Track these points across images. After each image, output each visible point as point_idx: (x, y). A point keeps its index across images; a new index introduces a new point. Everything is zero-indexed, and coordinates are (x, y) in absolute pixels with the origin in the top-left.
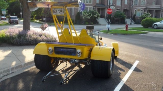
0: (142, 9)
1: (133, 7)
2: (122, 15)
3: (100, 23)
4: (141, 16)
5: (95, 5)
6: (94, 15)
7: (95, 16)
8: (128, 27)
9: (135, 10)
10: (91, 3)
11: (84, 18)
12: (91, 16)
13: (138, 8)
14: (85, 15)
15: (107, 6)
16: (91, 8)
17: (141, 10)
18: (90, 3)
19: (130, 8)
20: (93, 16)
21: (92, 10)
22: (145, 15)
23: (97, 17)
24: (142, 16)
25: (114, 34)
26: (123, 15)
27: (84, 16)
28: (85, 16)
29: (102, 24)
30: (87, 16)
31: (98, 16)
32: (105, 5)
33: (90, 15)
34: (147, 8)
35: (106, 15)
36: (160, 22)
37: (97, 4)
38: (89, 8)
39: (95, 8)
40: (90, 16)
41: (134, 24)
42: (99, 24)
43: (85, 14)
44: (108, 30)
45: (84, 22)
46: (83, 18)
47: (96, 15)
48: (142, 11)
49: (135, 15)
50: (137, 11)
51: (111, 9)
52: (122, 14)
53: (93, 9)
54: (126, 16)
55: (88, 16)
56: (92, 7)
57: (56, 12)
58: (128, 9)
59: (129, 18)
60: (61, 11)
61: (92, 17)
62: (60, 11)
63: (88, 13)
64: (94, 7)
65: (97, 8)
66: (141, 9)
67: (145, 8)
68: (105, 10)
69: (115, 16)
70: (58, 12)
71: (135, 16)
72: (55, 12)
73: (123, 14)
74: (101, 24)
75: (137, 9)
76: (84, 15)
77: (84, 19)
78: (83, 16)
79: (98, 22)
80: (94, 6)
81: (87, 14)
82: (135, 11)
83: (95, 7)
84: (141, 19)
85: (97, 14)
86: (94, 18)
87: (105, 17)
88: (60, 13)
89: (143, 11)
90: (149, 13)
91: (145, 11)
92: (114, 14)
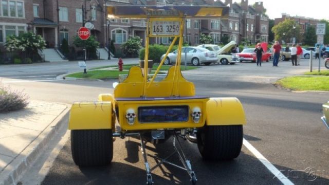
0: (125, 28)
1: (110, 25)
2: (90, 42)
3: (46, 59)
4: (123, 43)
5: (32, 22)
6: (34, 43)
7: (36, 44)
8: (122, 63)
9: (112, 31)
10: (15, 16)
11: (11, 49)
12: (28, 44)
13: (118, 27)
14: (12, 44)
15: (57, 23)
16: (23, 27)
17: (122, 32)
18: (12, 15)
19: (102, 27)
20: (32, 44)
21: (25, 30)
22: (133, 42)
23: (40, 48)
24: (126, 42)
25: (104, 79)
26: (93, 42)
27: (10, 46)
28: (13, 46)
29: (51, 61)
30: (17, 46)
31: (42, 45)
32: (53, 22)
33: (25, 42)
34: (132, 27)
35: (56, 42)
36: (174, 53)
37: (36, 19)
38: (19, 27)
39: (33, 27)
40: (25, 45)
41: (114, 59)
42: (44, 61)
43: (13, 41)
44: (83, 71)
45: (10, 59)
46: (8, 49)
47: (37, 42)
48: (124, 32)
49: (114, 41)
50: (116, 33)
51: (86, 30)
52: (90, 40)
53: (29, 29)
54: (99, 44)
55: (20, 44)
56: (25, 25)
57: (161, 30)
58: (99, 29)
59: (103, 48)
60: (173, 27)
61: (29, 46)
62: (170, 28)
63: (19, 38)
64: (30, 26)
65: (37, 28)
66: (123, 30)
67: (129, 26)
68: (55, 31)
69: (76, 45)
70: (165, 29)
71: (114, 43)
72: (157, 29)
73: (93, 39)
74: (49, 62)
75: (116, 29)
76: (10, 44)
77: (11, 52)
78: (7, 45)
79: (42, 57)
80: (28, 22)
81: (18, 41)
82: (112, 33)
83: (33, 24)
84: (126, 48)
85: (40, 39)
86: (33, 49)
87: (56, 46)
88: (169, 31)
89: (127, 34)
90: (139, 37)
91: (129, 32)
92: (74, 40)
